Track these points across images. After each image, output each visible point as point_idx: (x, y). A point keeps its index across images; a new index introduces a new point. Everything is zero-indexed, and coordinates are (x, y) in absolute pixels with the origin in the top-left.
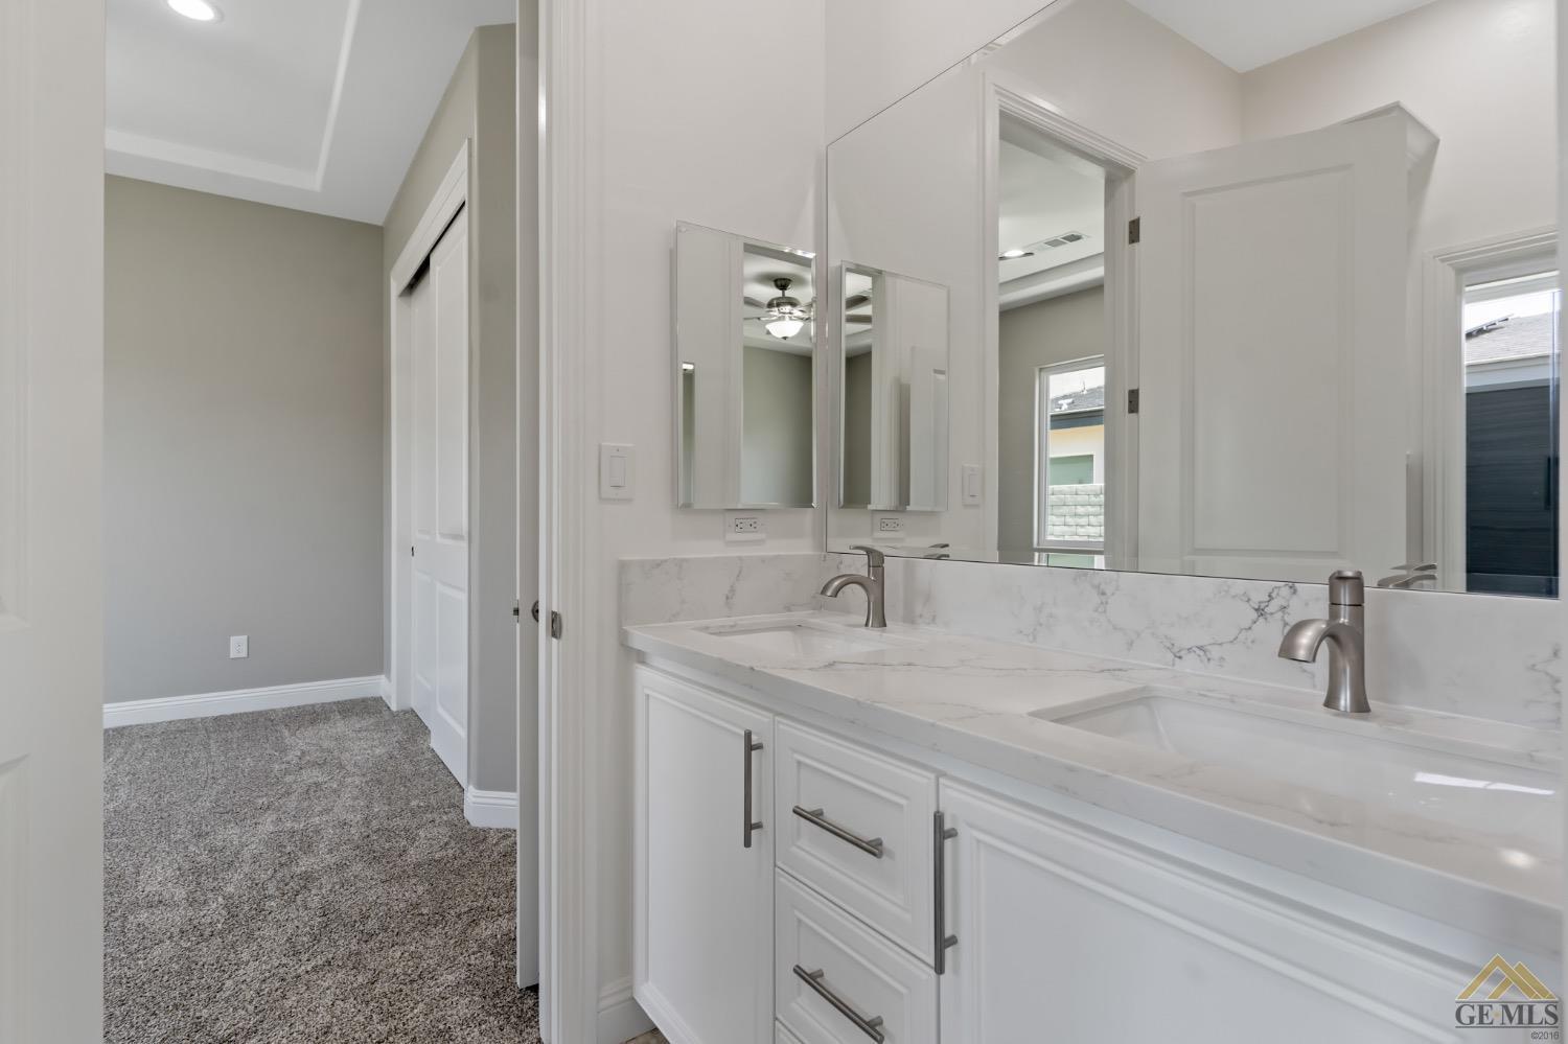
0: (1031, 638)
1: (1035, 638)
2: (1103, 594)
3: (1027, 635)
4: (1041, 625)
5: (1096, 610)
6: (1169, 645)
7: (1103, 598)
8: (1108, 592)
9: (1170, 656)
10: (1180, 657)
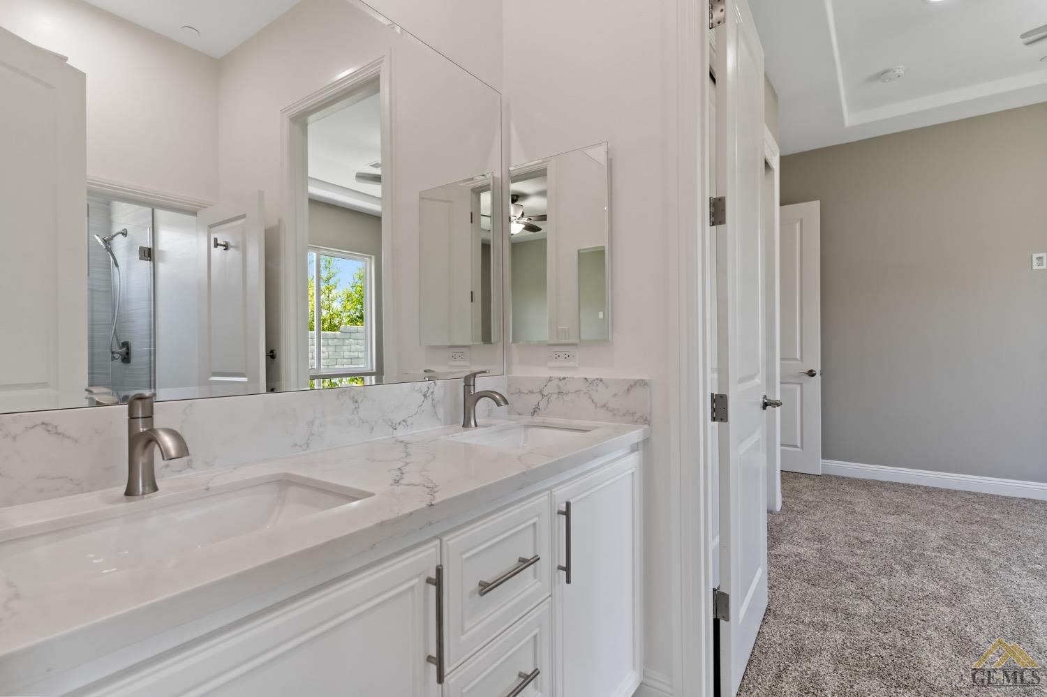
0: (305, 447)
1: (308, 446)
2: (356, 402)
3: (301, 446)
4: (313, 434)
5: (352, 413)
6: (390, 423)
7: (357, 405)
8: (359, 401)
9: (391, 429)
10: (395, 429)
